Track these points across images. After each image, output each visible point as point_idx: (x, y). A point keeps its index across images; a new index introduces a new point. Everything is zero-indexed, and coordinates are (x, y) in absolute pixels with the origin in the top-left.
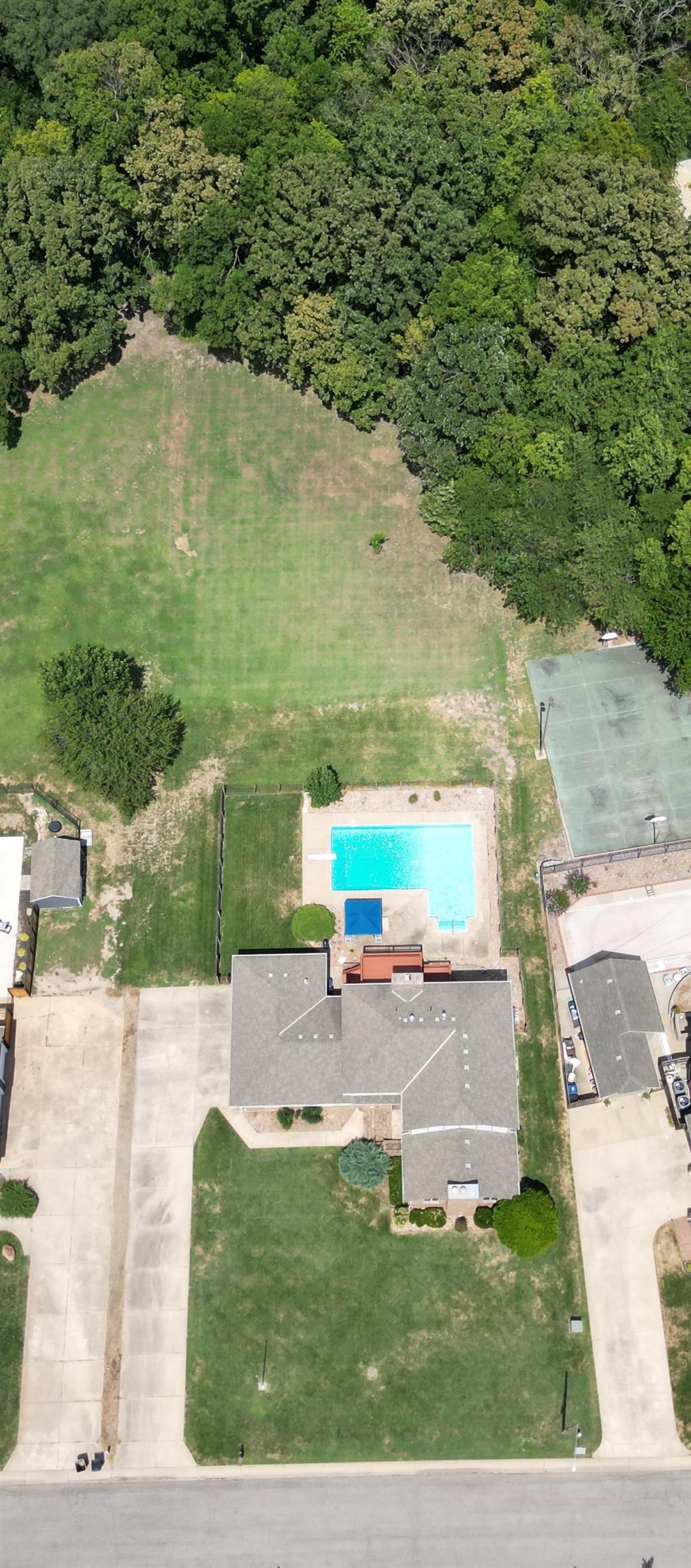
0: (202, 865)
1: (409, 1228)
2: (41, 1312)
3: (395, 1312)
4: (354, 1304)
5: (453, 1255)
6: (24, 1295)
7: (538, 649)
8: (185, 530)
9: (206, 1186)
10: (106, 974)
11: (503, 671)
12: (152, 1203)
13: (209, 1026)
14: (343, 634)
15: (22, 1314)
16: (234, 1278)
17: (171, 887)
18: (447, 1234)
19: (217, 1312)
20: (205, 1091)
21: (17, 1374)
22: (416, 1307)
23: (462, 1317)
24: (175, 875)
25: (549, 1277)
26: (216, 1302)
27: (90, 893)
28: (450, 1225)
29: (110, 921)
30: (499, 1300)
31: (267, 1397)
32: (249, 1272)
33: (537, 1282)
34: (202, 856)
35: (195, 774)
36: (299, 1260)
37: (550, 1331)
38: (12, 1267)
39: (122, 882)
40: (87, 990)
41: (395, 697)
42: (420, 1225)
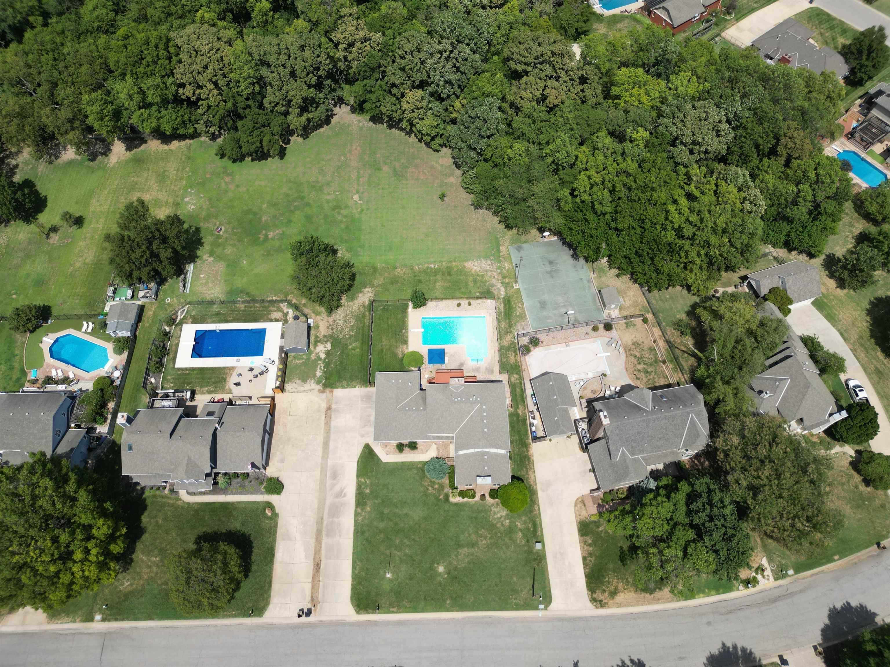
0: (363, 334)
1: (458, 499)
2: (284, 540)
3: (452, 539)
4: (432, 536)
5: (479, 512)
6: (275, 532)
7: (513, 242)
8: (358, 192)
9: (363, 480)
10: (318, 383)
11: (499, 251)
12: (337, 488)
13: (365, 406)
14: (427, 236)
15: (275, 541)
16: (375, 523)
17: (349, 344)
18: (476, 502)
19: (367, 540)
20: (363, 436)
21: (271, 569)
22: (462, 537)
23: (484, 542)
24: (350, 339)
25: (525, 523)
26: (367, 534)
27: (311, 347)
28: (477, 498)
29: (321, 359)
30: (502, 534)
31: (390, 580)
32: (383, 520)
33: (519, 525)
34: (363, 330)
35: (360, 295)
36: (406, 515)
37: (526, 548)
38: (270, 518)
39: (326, 342)
40: (309, 390)
41: (451, 262)
42: (463, 498)
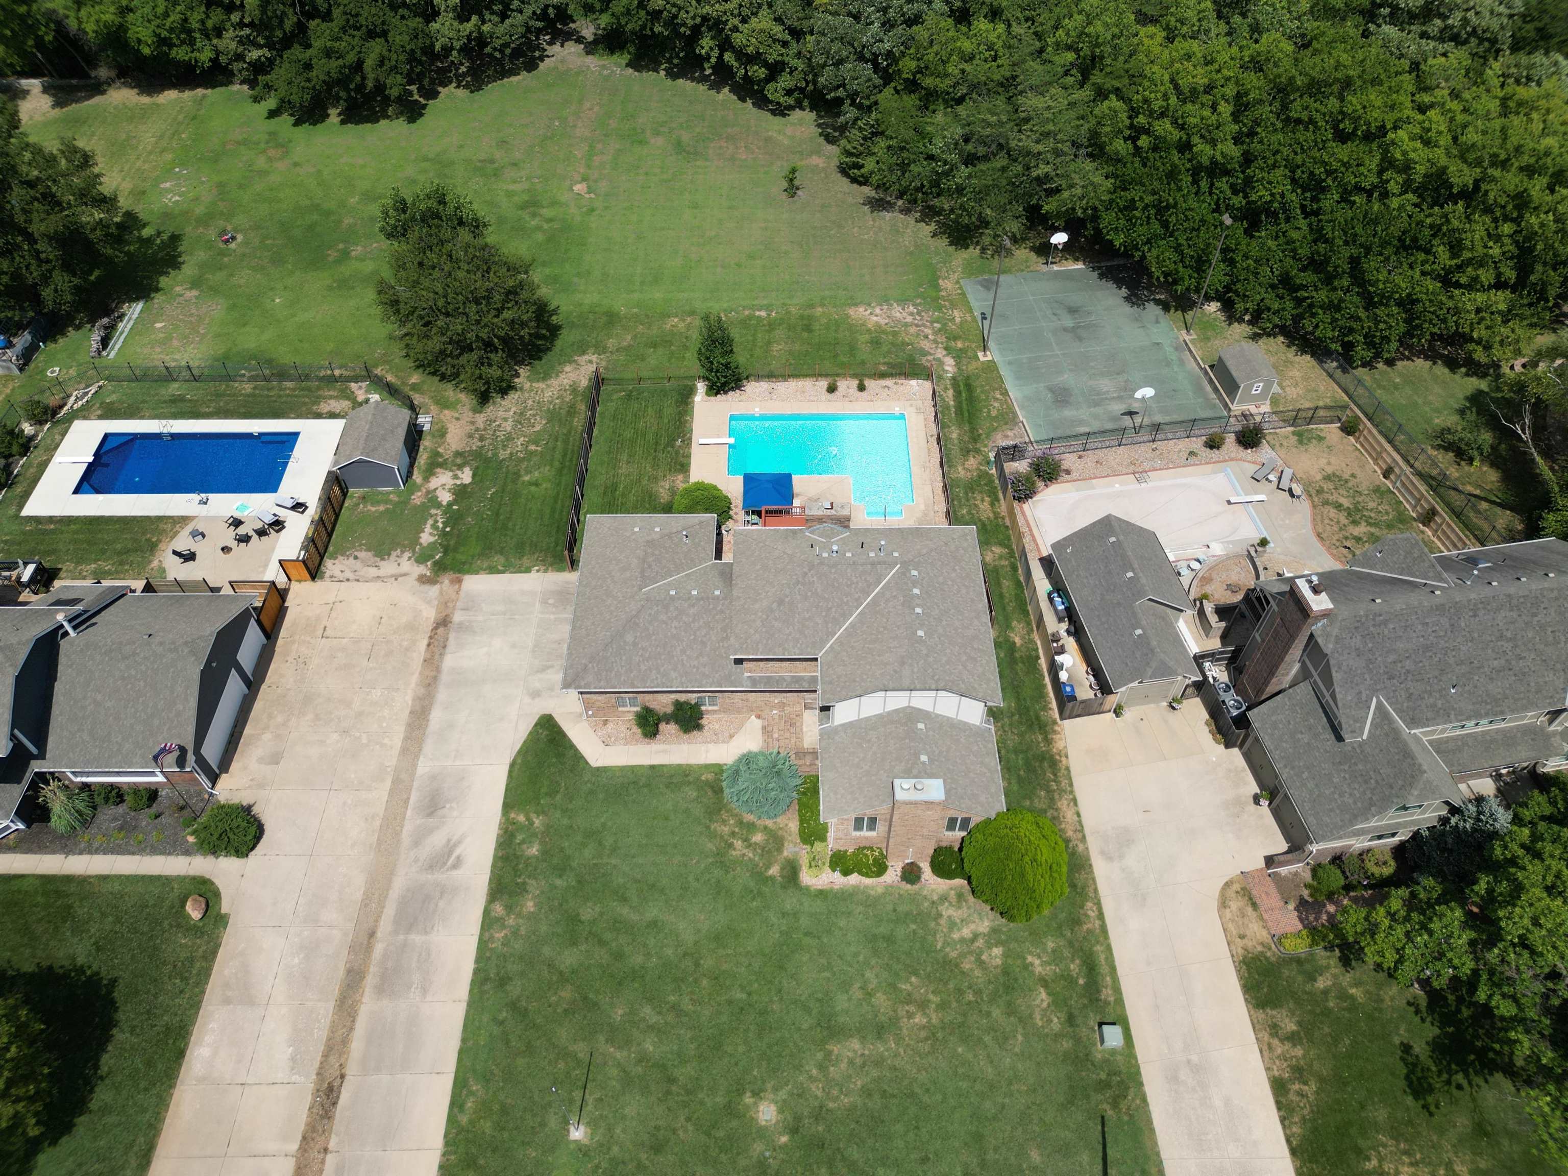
0: (565, 451)
1: (829, 879)
2: (227, 1001)
3: (807, 1010)
4: (740, 995)
5: (901, 919)
6: (206, 973)
7: (970, 271)
8: (584, 180)
9: (521, 818)
10: (421, 560)
11: (937, 288)
12: (437, 840)
13: (552, 617)
14: (751, 257)
15: (196, 1005)
16: (546, 951)
17: (522, 472)
18: (889, 888)
19: (513, 1006)
20: (535, 694)
21: (162, 1103)
22: (841, 1002)
23: (919, 1019)
24: (529, 461)
25: (1056, 957)
26: (515, 989)
27: (417, 477)
28: (892, 875)
29: (439, 505)
30: (978, 992)
31: (582, 1151)
32: (574, 943)
33: (1038, 965)
34: (566, 442)
35: (568, 368)
36: (654, 924)
37: (1067, 1044)
38: (196, 930)
39: (460, 467)
40: (392, 576)
41: (812, 306)
42: (846, 873)
